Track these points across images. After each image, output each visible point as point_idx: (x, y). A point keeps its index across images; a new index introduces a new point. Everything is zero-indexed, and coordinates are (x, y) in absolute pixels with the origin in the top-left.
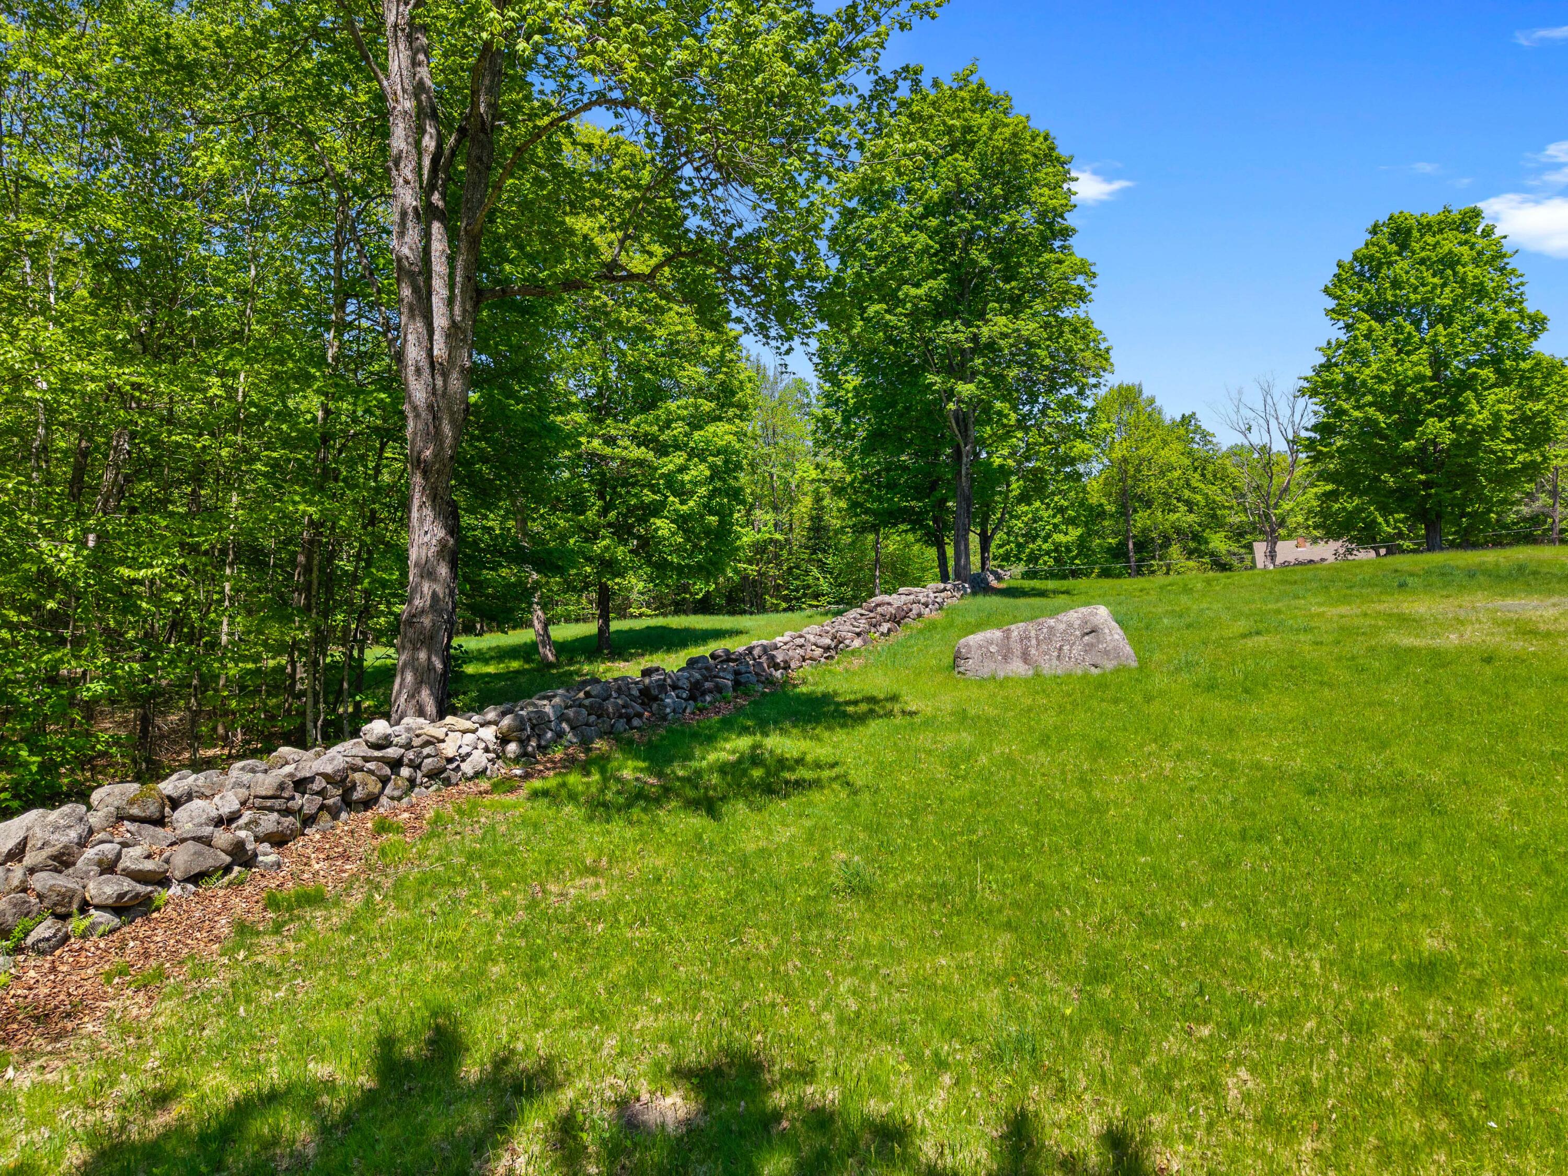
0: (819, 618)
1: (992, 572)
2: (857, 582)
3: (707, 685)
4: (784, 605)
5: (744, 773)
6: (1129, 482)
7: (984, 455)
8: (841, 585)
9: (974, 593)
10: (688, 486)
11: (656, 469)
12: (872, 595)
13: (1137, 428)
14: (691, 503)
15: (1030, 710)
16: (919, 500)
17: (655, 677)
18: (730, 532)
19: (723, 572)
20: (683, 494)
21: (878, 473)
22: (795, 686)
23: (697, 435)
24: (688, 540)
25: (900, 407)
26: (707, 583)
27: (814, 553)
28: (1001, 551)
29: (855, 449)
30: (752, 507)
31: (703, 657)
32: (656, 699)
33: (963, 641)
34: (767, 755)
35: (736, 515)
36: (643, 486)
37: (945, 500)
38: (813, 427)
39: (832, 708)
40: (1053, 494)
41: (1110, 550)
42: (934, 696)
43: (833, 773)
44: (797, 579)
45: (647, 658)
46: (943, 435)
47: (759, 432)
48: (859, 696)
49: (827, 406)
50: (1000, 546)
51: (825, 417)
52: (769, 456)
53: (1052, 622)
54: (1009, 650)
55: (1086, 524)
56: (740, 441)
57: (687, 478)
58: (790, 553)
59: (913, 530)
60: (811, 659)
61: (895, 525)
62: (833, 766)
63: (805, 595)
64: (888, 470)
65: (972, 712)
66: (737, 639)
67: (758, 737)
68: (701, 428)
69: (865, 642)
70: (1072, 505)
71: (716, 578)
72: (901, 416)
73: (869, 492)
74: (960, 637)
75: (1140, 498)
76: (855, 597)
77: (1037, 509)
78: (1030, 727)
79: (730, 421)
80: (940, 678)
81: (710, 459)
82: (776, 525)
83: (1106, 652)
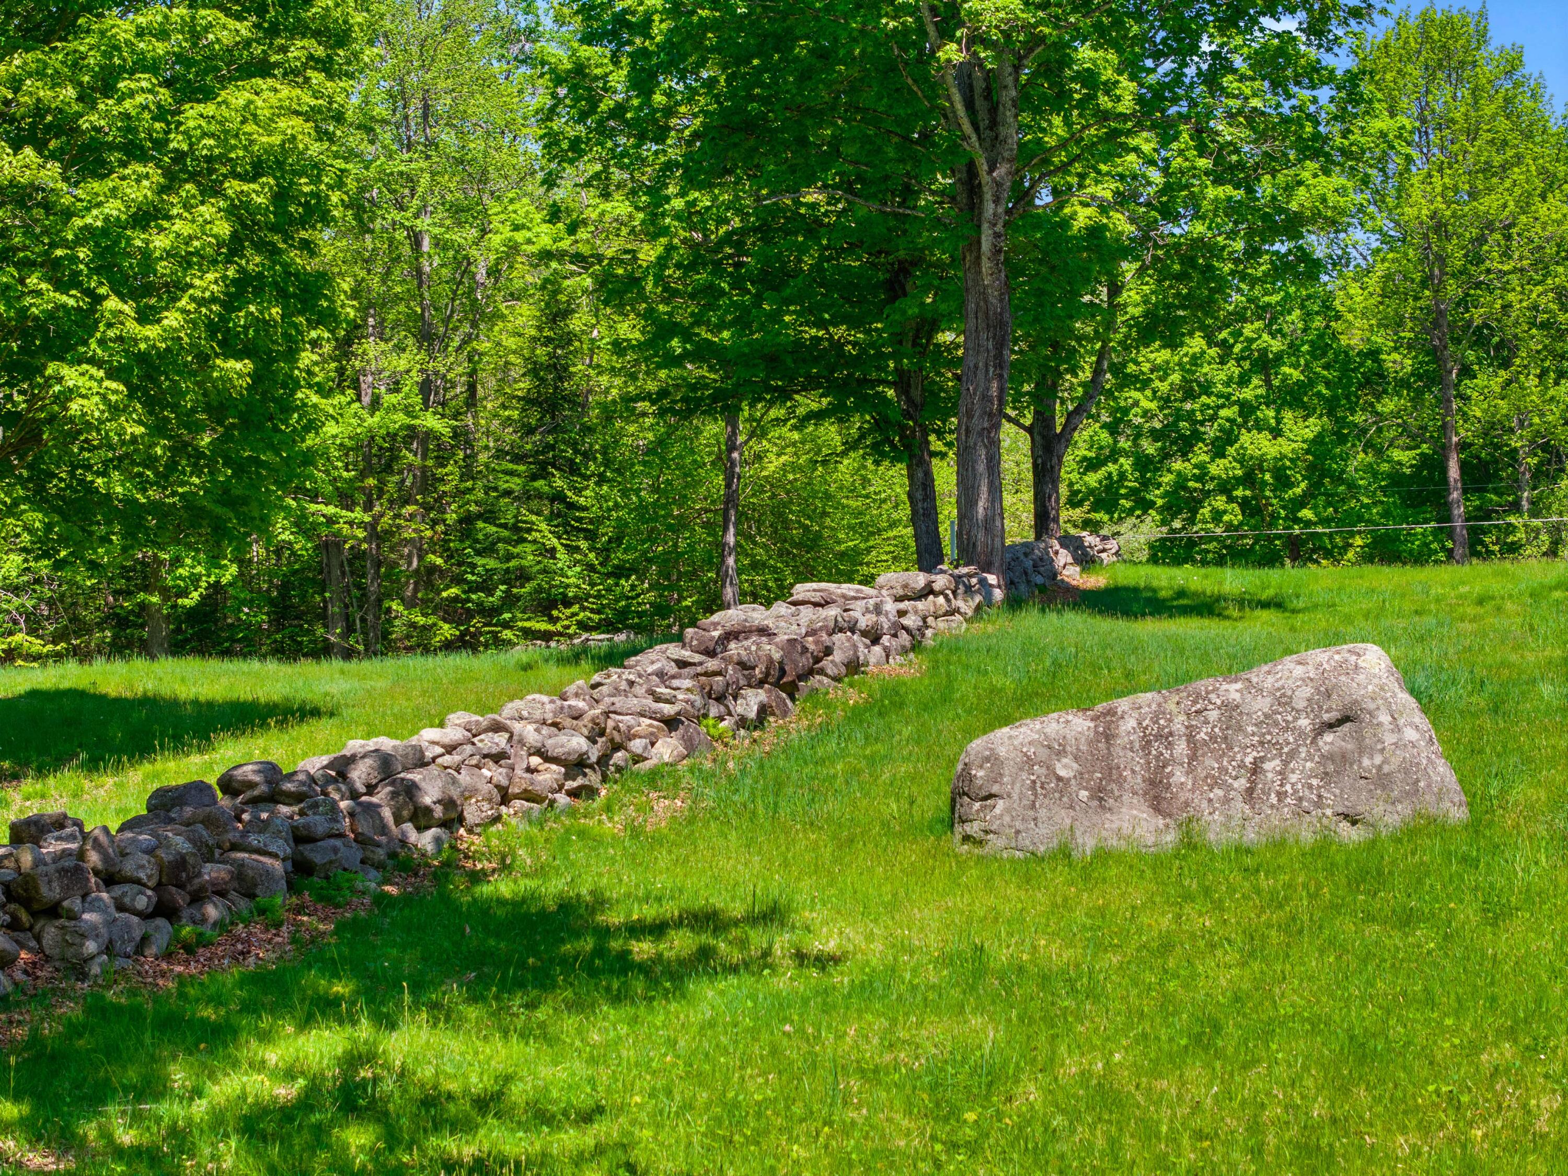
0: (552, 673)
1: (1068, 542)
2: (669, 561)
3: (212, 872)
4: (447, 631)
5: (320, 1135)
6: (1453, 289)
7: (1044, 198)
8: (620, 572)
9: (1014, 603)
10: (163, 267)
11: (68, 214)
12: (714, 603)
13: (1472, 134)
14: (172, 319)
15: (1166, 947)
16: (854, 323)
17: (52, 846)
18: (286, 408)
19: (263, 526)
20: (148, 290)
21: (735, 240)
22: (477, 877)
23: (193, 115)
24: (159, 429)
25: (802, 47)
26: (214, 561)
27: (541, 473)
28: (1093, 479)
29: (669, 166)
30: (355, 331)
31: (199, 788)
32: (53, 911)
33: (977, 745)
34: (388, 1085)
35: (307, 358)
36: (27, 265)
37: (931, 325)
38: (542, 100)
39: (588, 944)
40: (1240, 316)
41: (1396, 480)
42: (892, 907)
43: (587, 1138)
44: (488, 550)
45: (29, 785)
46: (926, 136)
47: (381, 111)
48: (670, 909)
49: (588, 39)
50: (1091, 465)
51: (580, 70)
52: (410, 180)
53: (1233, 691)
54: (1112, 772)
55: (1331, 407)
56: (322, 135)
57: (160, 242)
58: (468, 473)
59: (838, 413)
60: (529, 796)
61: (784, 395)
62: (587, 1117)
63: (510, 601)
64: (764, 230)
65: (1001, 955)
66: (302, 731)
67: (365, 1030)
68: (207, 95)
69: (691, 747)
70: (1294, 348)
71: (242, 547)
72: (805, 76)
73: (710, 293)
74: (970, 734)
75: (1480, 338)
76: (661, 610)
77: (1196, 360)
78: (1167, 998)
79: (294, 75)
80: (911, 854)
81: (233, 187)
82: (425, 388)
83: (1382, 780)
